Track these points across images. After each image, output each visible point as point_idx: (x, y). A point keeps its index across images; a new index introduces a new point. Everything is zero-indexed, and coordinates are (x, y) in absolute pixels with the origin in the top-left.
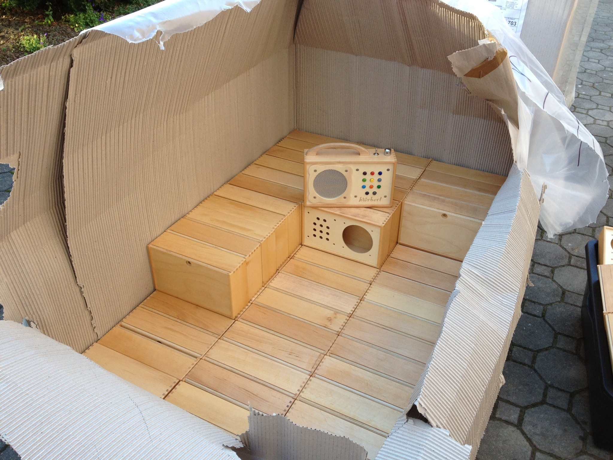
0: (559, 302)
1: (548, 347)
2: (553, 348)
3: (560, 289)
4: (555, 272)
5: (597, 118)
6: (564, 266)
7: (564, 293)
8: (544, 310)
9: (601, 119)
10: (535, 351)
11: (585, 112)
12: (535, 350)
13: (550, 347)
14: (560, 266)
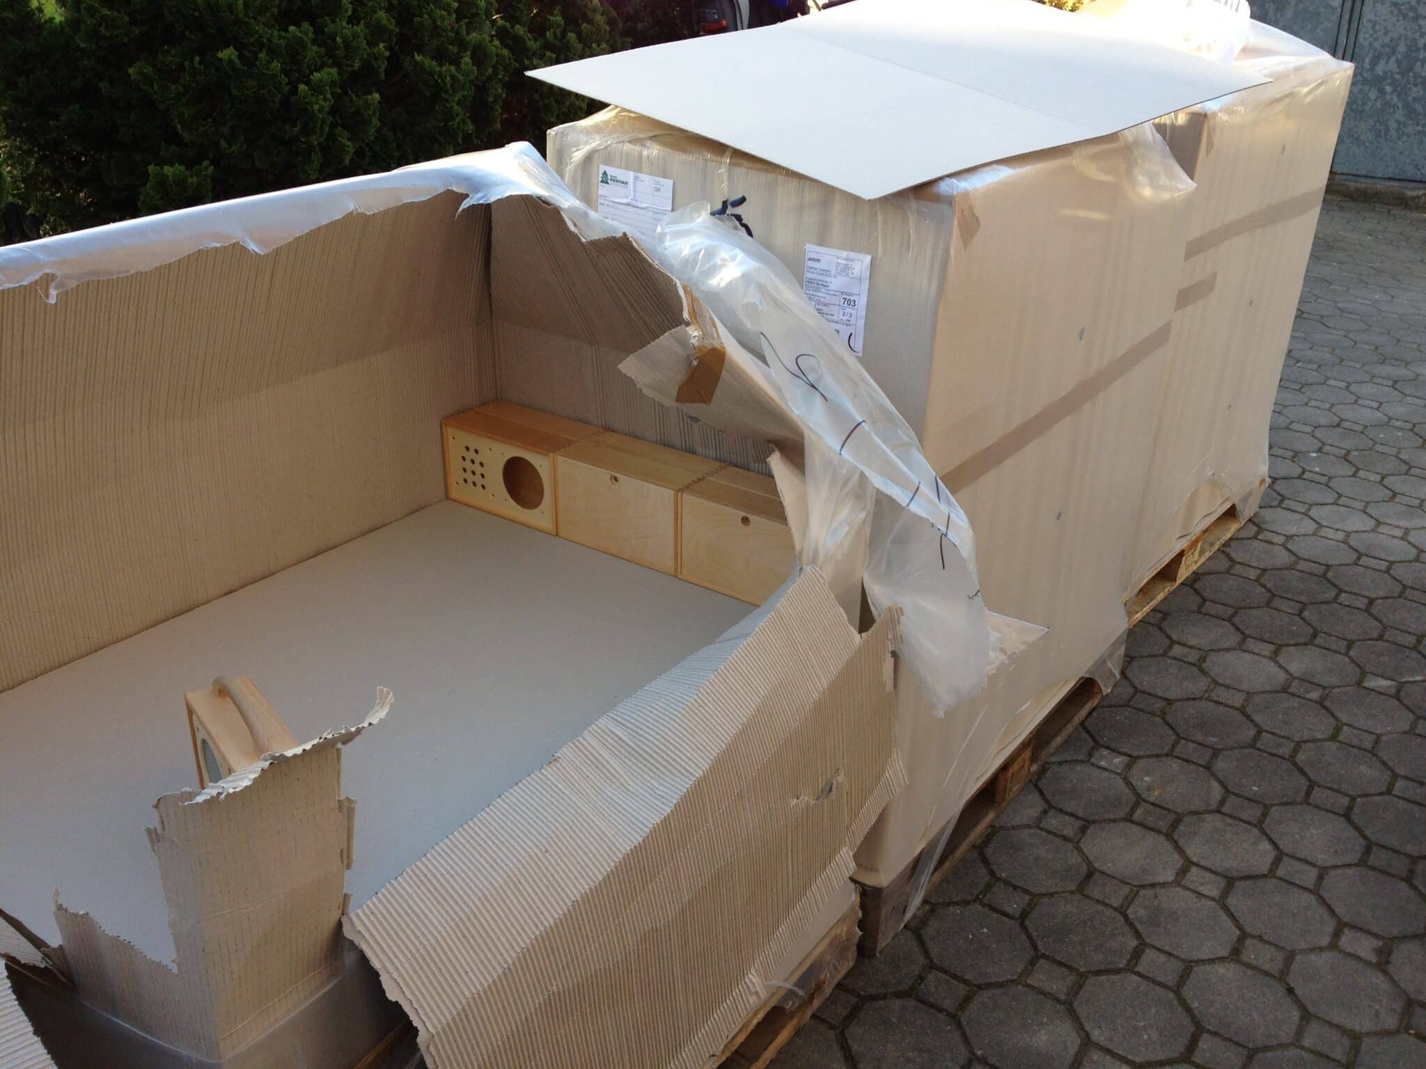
0: (1072, 892)
1: (1007, 981)
2: (1018, 984)
3: (1085, 867)
4: (1089, 832)
5: (1324, 523)
6: (1115, 821)
7: (1090, 875)
8: (1029, 905)
9: (1335, 527)
10: (975, 985)
11: (1301, 508)
12: (975, 983)
13: (1013, 981)
14: (1105, 821)
